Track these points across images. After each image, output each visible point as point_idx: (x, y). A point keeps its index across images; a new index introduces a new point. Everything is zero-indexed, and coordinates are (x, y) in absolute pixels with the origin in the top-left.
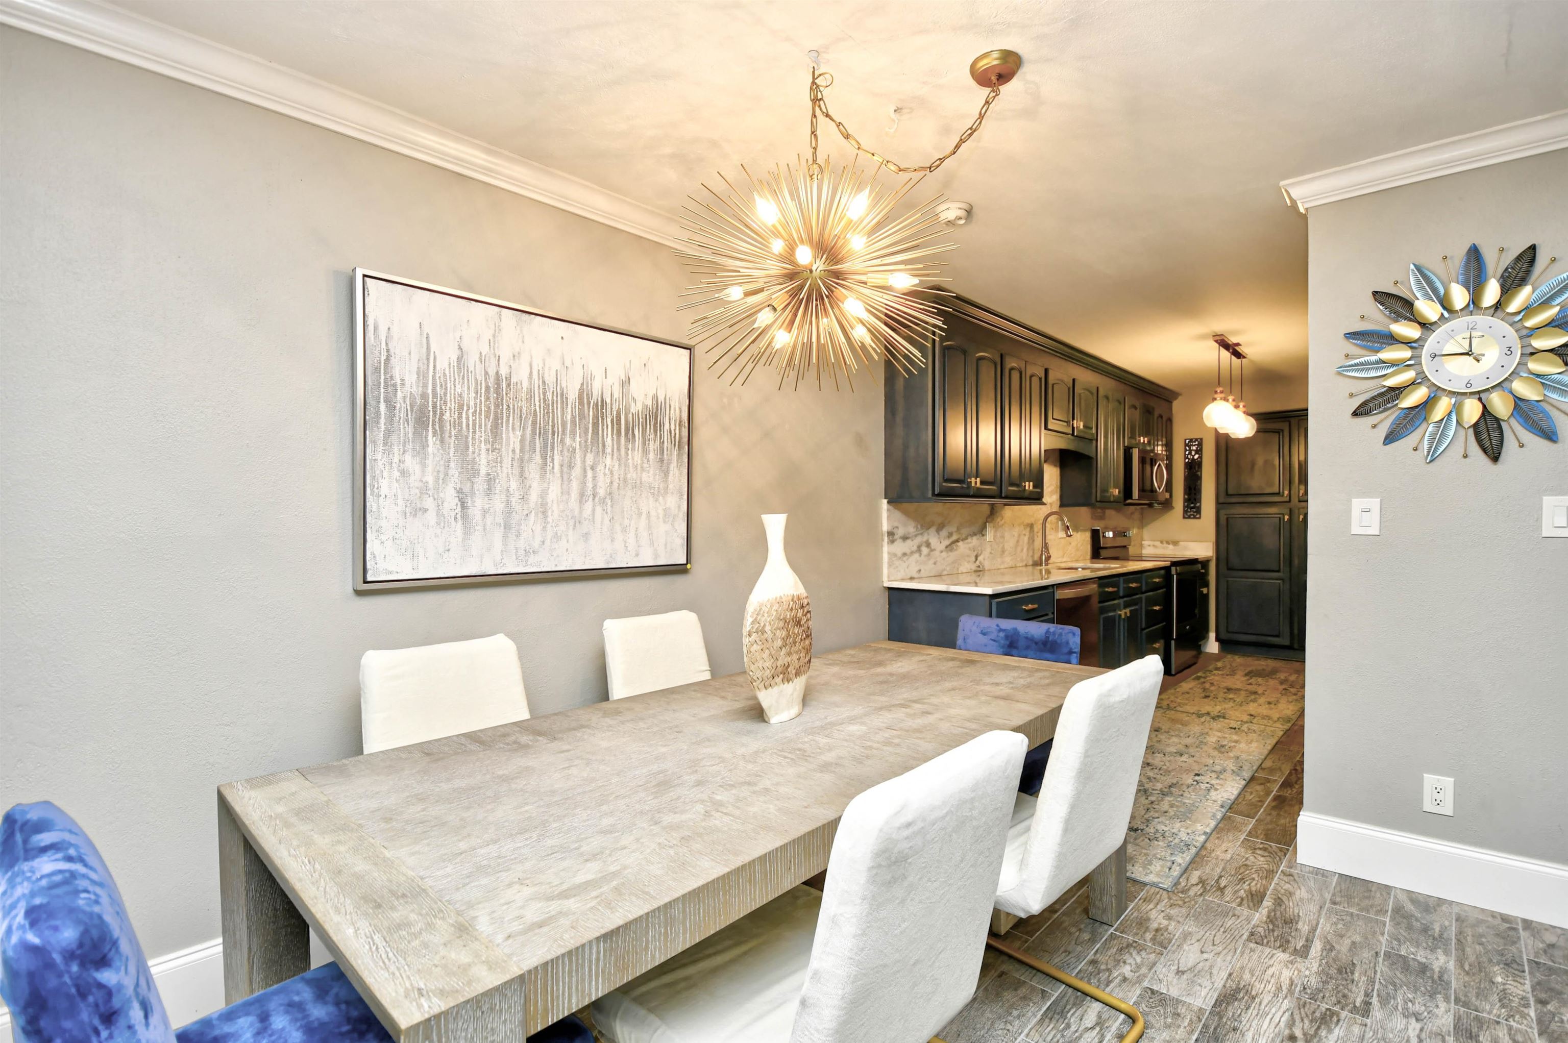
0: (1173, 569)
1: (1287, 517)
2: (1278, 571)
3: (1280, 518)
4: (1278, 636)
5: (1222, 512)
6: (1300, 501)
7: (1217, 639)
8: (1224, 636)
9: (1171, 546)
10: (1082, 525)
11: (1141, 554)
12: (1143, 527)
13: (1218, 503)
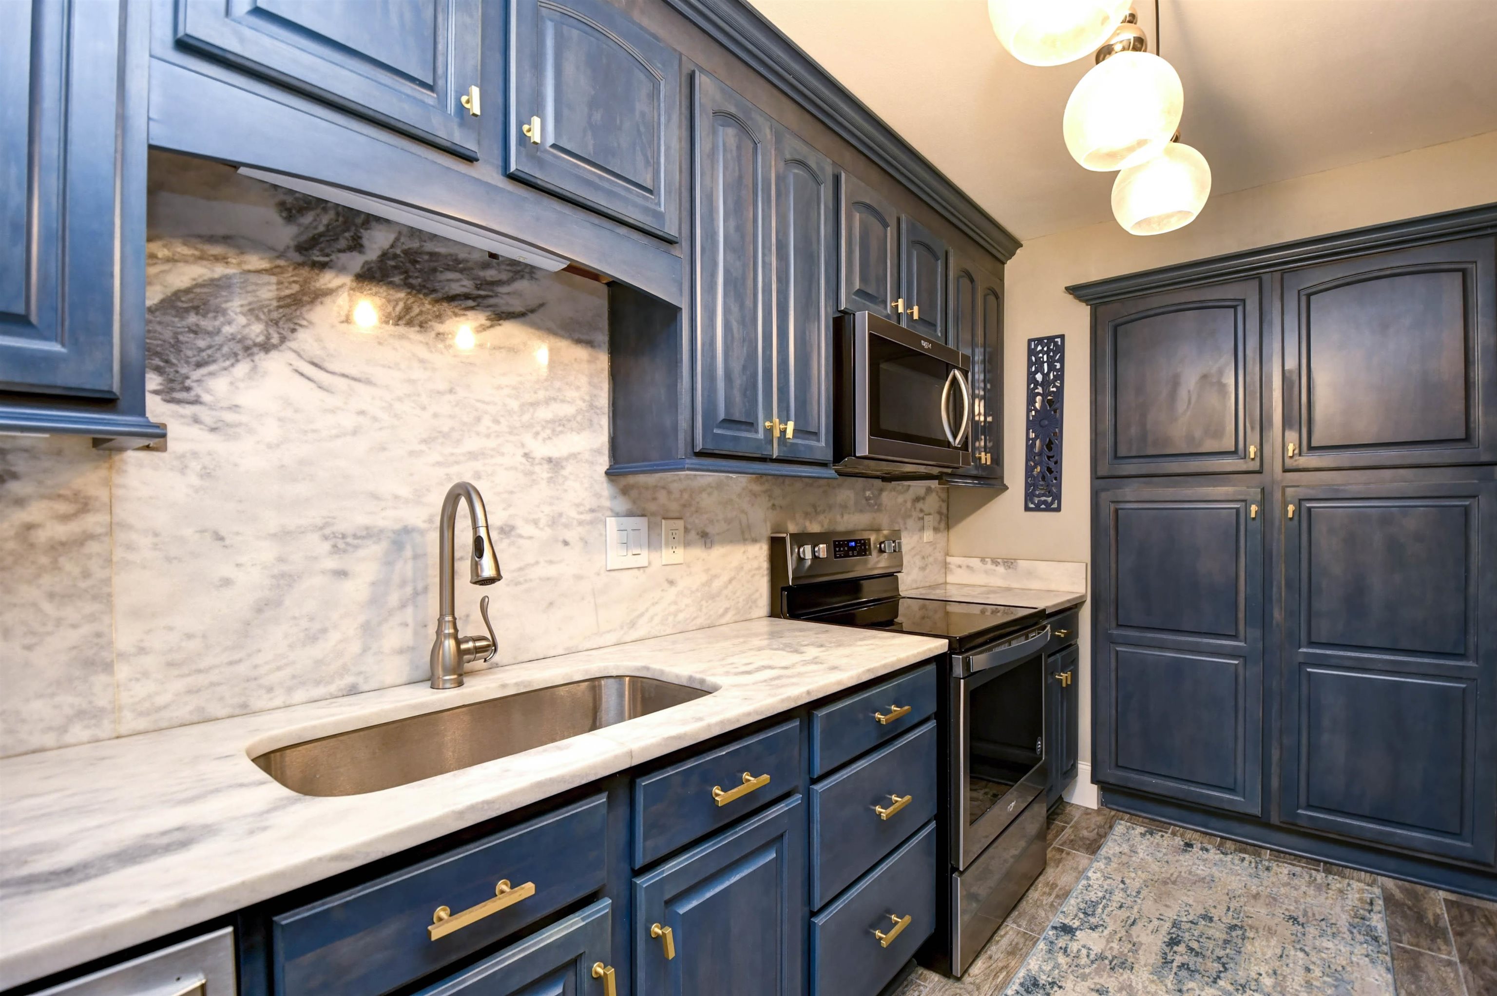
0: (958, 659)
1: (1254, 508)
2: (1235, 637)
3: (1238, 510)
5: (1103, 495)
6: (1285, 471)
7: (1094, 780)
8: (1113, 775)
9: (1001, 569)
10: (725, 522)
11: (946, 583)
12: (948, 528)
13: (1096, 476)
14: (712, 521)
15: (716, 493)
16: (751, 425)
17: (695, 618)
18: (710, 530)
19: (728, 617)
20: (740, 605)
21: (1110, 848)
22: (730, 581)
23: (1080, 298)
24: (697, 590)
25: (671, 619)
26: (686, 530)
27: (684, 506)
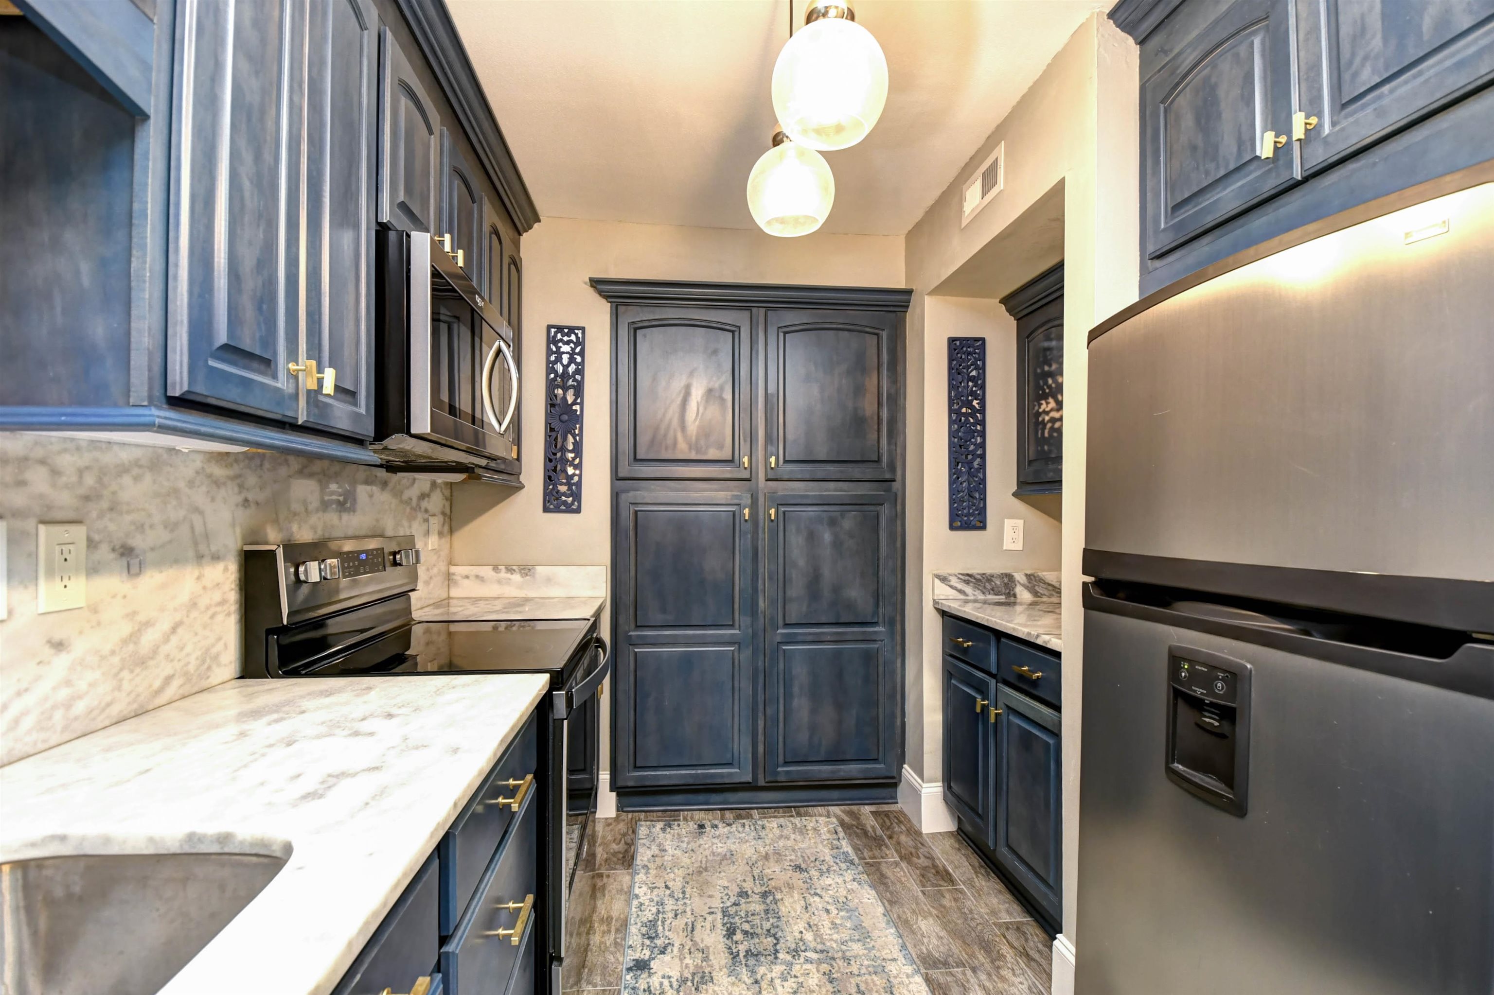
0: (560, 695)
1: (746, 512)
2: (732, 626)
3: (734, 512)
4: (729, 764)
5: (623, 497)
7: (611, 790)
8: (631, 777)
9: (516, 577)
10: (166, 527)
11: (449, 598)
12: (451, 531)
13: (616, 477)
14: (142, 525)
15: (148, 478)
16: (267, 363)
17: (109, 705)
18: (137, 542)
19: (171, 691)
20: (191, 668)
21: (643, 855)
22: (174, 630)
23: (600, 293)
24: (113, 653)
25: (58, 715)
26: (91, 544)
27: (87, 498)
